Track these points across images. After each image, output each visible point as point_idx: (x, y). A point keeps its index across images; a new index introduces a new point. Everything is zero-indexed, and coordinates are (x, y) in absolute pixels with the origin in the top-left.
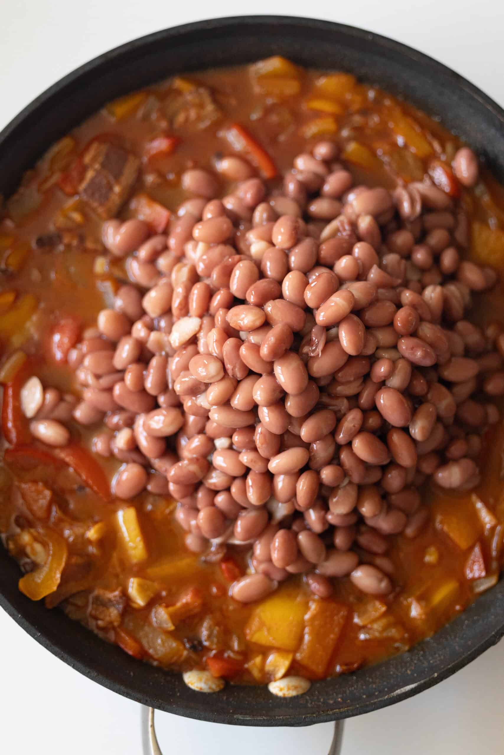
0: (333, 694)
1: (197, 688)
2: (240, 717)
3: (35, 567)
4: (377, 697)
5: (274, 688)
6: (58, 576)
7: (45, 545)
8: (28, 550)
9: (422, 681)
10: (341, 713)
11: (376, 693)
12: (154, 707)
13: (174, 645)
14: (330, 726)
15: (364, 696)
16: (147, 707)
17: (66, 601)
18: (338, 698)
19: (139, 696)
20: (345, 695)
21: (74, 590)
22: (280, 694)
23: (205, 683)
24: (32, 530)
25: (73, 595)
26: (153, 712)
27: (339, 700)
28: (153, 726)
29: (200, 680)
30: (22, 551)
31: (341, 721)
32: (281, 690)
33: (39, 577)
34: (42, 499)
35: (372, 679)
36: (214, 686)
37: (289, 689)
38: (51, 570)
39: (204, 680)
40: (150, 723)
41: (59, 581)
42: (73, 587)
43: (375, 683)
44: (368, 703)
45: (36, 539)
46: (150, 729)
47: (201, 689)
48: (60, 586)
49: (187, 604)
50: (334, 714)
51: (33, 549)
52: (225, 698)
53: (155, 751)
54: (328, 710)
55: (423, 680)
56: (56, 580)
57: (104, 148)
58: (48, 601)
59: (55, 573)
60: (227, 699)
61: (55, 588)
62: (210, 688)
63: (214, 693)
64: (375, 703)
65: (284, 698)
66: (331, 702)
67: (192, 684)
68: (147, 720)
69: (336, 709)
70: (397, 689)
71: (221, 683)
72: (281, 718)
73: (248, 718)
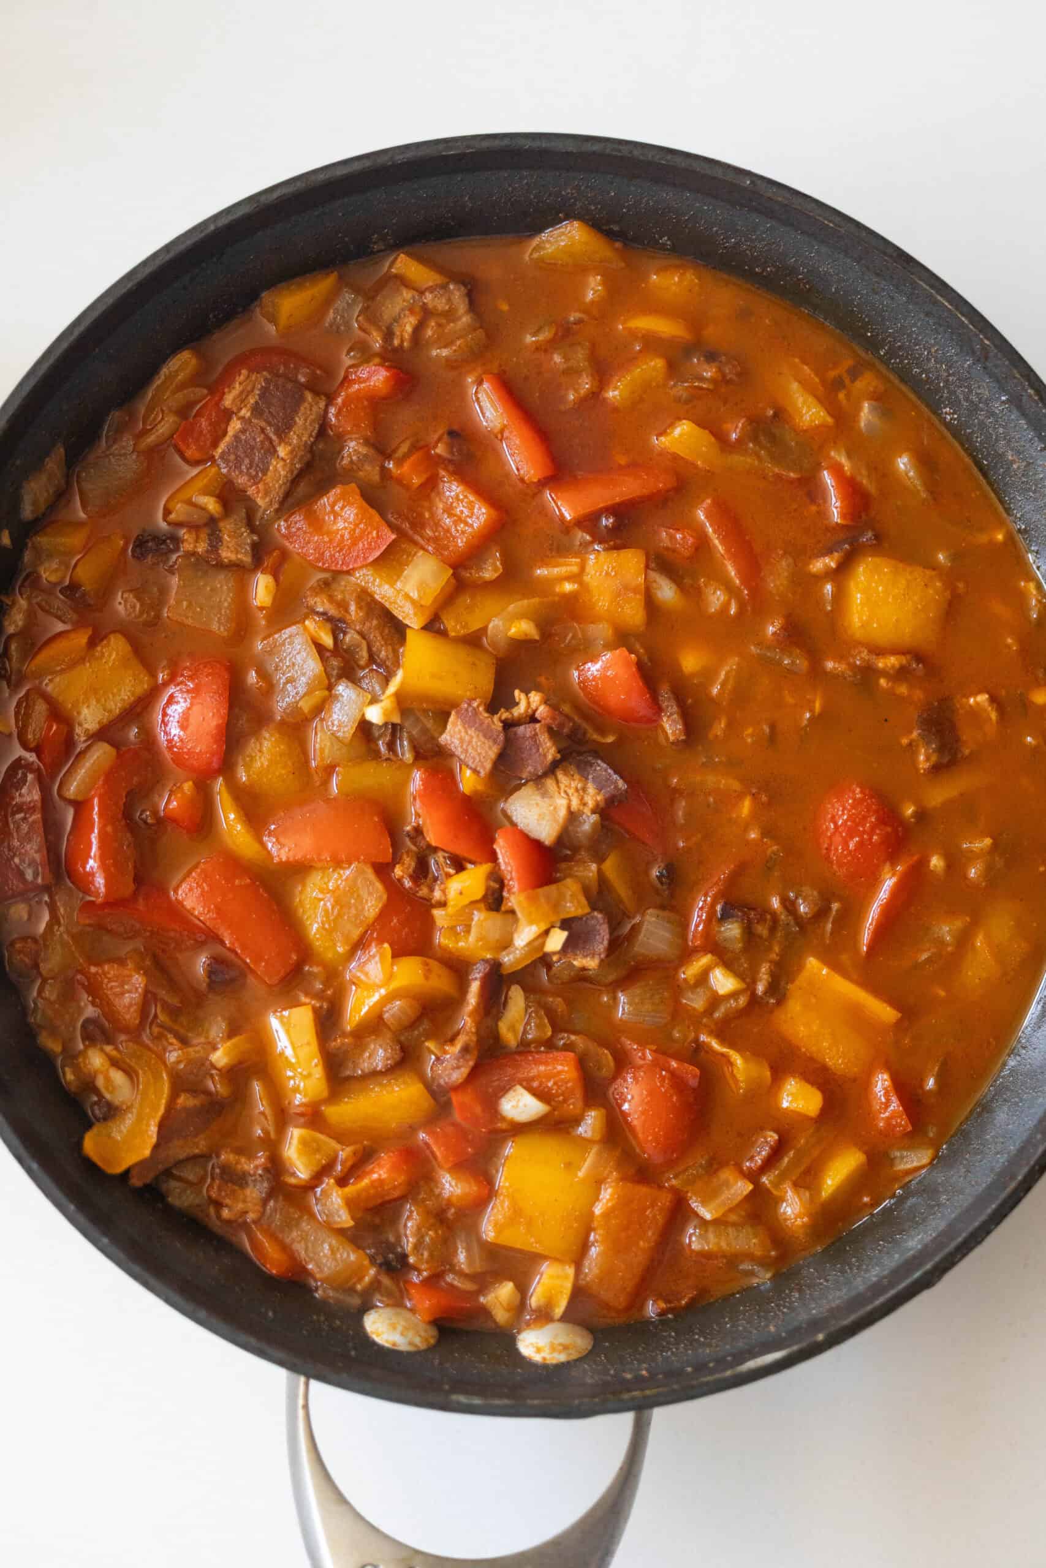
0: (632, 1363)
1: (387, 1341)
2: (463, 1399)
3: (112, 1112)
4: (712, 1372)
5: (527, 1346)
6: (153, 1129)
7: (130, 1073)
8: (100, 1082)
9: (795, 1348)
10: (645, 1397)
11: (711, 1365)
12: (308, 1376)
13: (353, 1257)
14: (627, 1419)
15: (689, 1369)
16: (294, 1376)
17: (168, 1173)
18: (642, 1370)
19: (281, 1355)
20: (653, 1365)
21: (182, 1155)
22: (537, 1358)
23: (402, 1334)
24: (108, 1048)
25: (179, 1163)
26: (307, 1385)
27: (644, 1372)
28: (306, 1407)
29: (394, 1327)
30: (89, 1085)
31: (646, 1412)
32: (539, 1350)
33: (121, 1129)
34: (129, 992)
35: (705, 1338)
36: (417, 1340)
37: (553, 1348)
38: (140, 1119)
39: (400, 1328)
40: (301, 1402)
41: (154, 1140)
42: (179, 1150)
43: (710, 1345)
44: (694, 1382)
45: (115, 1063)
46: (301, 1413)
47: (394, 1345)
48: (156, 1147)
49: (381, 1181)
50: (633, 1399)
51: (108, 1079)
52: (437, 1362)
53: (308, 1451)
54: (621, 1392)
55: (797, 1343)
56: (151, 1137)
57: (259, 380)
58: (134, 1172)
59: (148, 1125)
60: (441, 1364)
61: (147, 1152)
62: (410, 1343)
63: (418, 1353)
64: (707, 1383)
65: (545, 1366)
66: (629, 1376)
67: (377, 1336)
68: (296, 1396)
69: (636, 1390)
70: (749, 1359)
71: (433, 1332)
72: (536, 1402)
73: (477, 1401)
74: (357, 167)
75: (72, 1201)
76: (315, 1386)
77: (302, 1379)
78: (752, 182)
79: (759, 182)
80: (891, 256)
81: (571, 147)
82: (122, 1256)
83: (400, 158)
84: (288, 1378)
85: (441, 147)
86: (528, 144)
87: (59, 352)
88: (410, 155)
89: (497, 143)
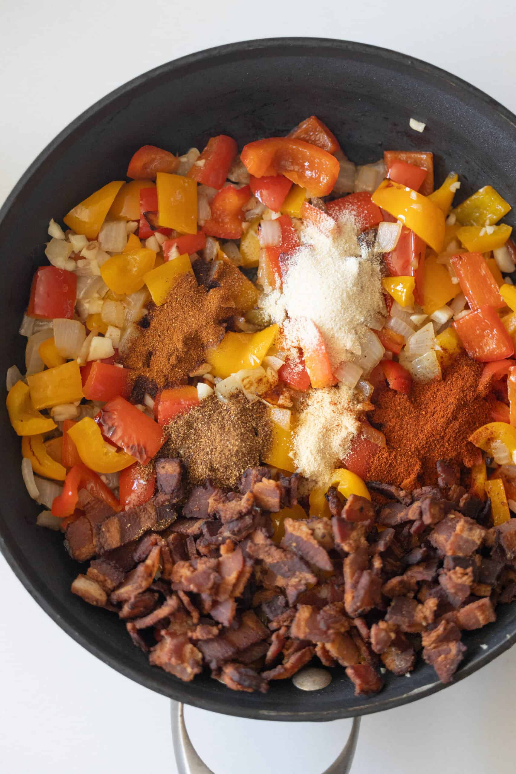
5: (301, 685)
12: (183, 703)
14: (348, 723)
16: (175, 702)
19: (170, 692)
26: (182, 706)
28: (182, 716)
46: (180, 719)
50: (355, 710)
64: (393, 702)
68: (176, 712)
72: (304, 713)
73: (273, 713)
74: (200, 57)
75: (58, 613)
76: (186, 706)
77: (180, 704)
78: (412, 62)
79: (415, 62)
80: (486, 102)
81: (314, 44)
82: (84, 641)
83: (224, 52)
84: (172, 703)
85: (246, 45)
86: (292, 43)
87: (42, 160)
88: (229, 49)
89: (276, 43)
